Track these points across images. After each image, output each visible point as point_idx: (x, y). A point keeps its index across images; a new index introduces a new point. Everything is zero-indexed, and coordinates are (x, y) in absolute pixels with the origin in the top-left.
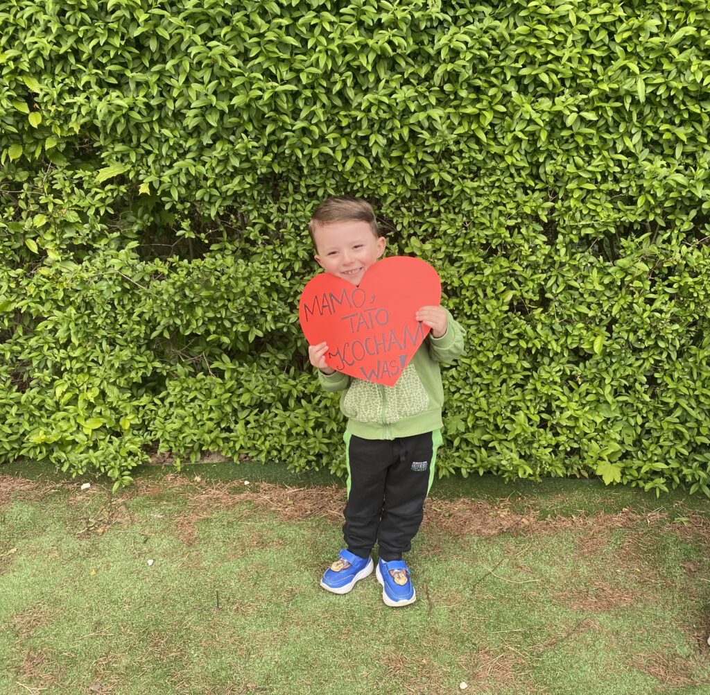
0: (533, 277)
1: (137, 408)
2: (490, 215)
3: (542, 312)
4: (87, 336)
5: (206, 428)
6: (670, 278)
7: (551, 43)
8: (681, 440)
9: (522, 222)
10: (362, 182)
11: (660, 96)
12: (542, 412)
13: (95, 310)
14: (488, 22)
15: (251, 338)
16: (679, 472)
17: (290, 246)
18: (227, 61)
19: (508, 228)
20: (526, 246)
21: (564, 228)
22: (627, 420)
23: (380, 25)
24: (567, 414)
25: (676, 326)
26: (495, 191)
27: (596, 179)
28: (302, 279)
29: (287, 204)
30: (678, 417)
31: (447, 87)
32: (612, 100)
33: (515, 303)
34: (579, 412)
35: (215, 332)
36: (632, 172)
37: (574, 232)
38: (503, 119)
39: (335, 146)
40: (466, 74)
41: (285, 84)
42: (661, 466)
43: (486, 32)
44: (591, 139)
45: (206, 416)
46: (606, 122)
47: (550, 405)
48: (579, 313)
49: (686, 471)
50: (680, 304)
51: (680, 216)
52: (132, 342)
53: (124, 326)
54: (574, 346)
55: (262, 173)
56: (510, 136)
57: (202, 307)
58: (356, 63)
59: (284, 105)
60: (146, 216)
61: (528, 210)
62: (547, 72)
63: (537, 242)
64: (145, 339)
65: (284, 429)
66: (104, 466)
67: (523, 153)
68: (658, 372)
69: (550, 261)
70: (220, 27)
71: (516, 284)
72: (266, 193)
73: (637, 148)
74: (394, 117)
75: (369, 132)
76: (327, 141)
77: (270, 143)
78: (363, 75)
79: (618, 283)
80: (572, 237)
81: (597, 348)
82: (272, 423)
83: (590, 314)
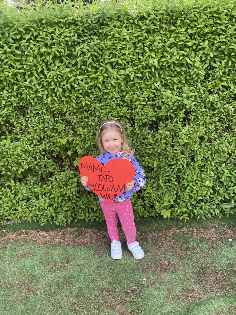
5: (6, 210)
7: (121, 48)
8: (192, 198)
9: (121, 119)
10: (56, 107)
11: (165, 66)
14: (96, 42)
15: (20, 172)
16: (193, 211)
17: (31, 134)
21: (137, 120)
22: (170, 193)
24: (146, 191)
25: (183, 156)
26: (108, 107)
27: (146, 100)
28: (38, 147)
29: (28, 118)
30: (189, 190)
31: (83, 67)
32: (147, 69)
34: (151, 191)
35: (4, 171)
36: (159, 96)
37: (141, 121)
38: (107, 79)
40: (90, 61)
41: (18, 69)
42: (185, 210)
43: (96, 45)
44: (142, 85)
45: (5, 205)
46: (147, 78)
48: (146, 153)
49: (195, 211)
50: (184, 146)
54: (146, 165)
55: (15, 106)
56: (109, 85)
58: (46, 60)
59: (20, 78)
61: (121, 114)
62: (121, 60)
63: (127, 126)
65: (37, 208)
67: (117, 92)
68: (180, 173)
69: (133, 133)
73: (160, 87)
74: (64, 80)
75: (54, 86)
76: (39, 92)
77: (17, 94)
78: (50, 64)
79: (159, 140)
80: (140, 123)
81: (155, 165)
82: (32, 206)
83: (150, 152)
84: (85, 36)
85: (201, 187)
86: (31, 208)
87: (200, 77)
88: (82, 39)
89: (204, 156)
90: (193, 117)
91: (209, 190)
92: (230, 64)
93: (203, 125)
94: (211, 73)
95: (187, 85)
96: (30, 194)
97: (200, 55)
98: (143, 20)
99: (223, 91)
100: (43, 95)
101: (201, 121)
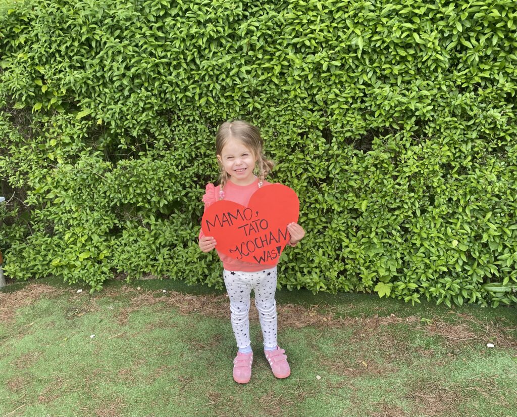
1: (109, 247)
4: (79, 205)
8: (429, 269)
12: (337, 250)
15: (162, 205)
20: (312, 145)
22: (390, 255)
27: (349, 102)
29: (175, 127)
30: (423, 253)
32: (349, 53)
33: (311, 181)
34: (356, 249)
35: (142, 201)
36: (371, 96)
37: (342, 135)
38: (288, 70)
41: (160, 59)
42: (413, 286)
43: (270, 19)
44: (342, 77)
45: (141, 252)
46: (350, 66)
48: (349, 186)
49: (432, 289)
51: (406, 122)
52: (102, 209)
53: (97, 199)
54: (351, 207)
55: (156, 110)
56: (290, 79)
57: (133, 187)
58: (198, 44)
59: (162, 70)
61: (309, 123)
62: (309, 40)
63: (320, 142)
64: (108, 207)
66: (88, 279)
67: (303, 89)
68: (408, 224)
71: (310, 169)
72: (164, 121)
73: (372, 80)
74: (223, 73)
76: (189, 89)
80: (340, 138)
81: (363, 208)
82: (178, 256)
83: (356, 186)
86: (177, 259)
87: (441, 64)
88: (250, 11)
92: (495, 41)
95: (420, 76)
96: (175, 238)
97: (440, 28)
100: (194, 93)
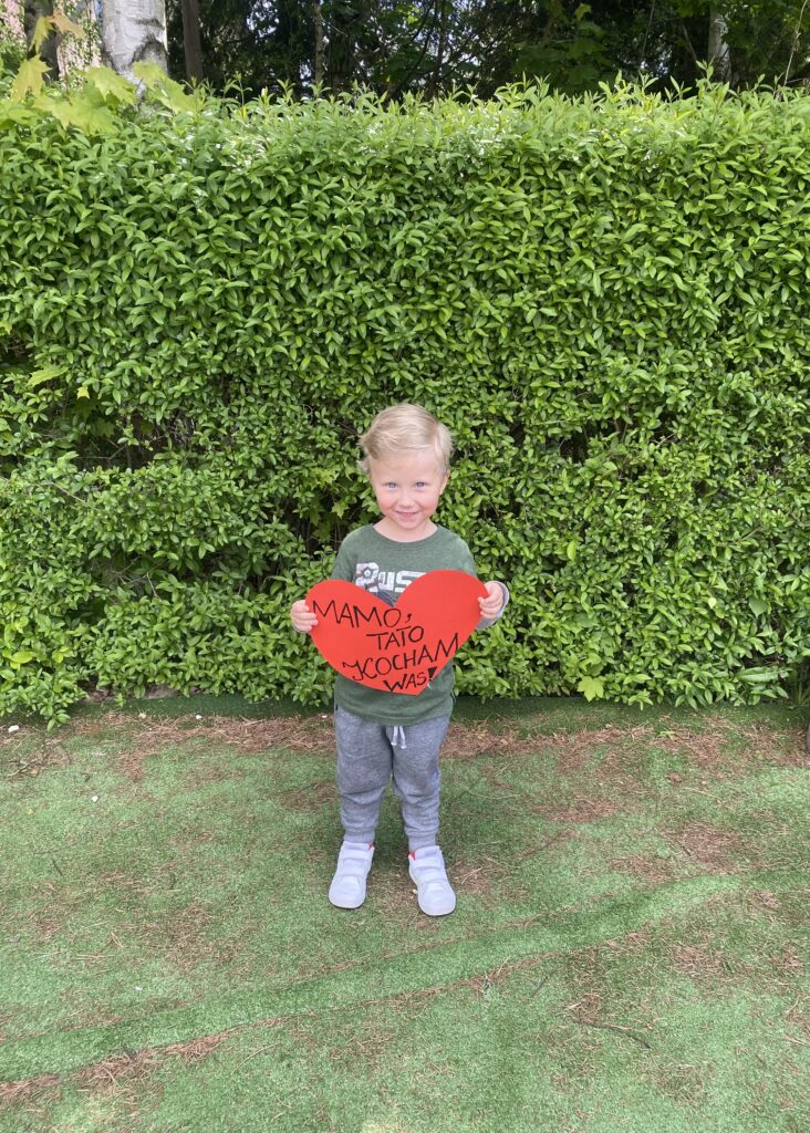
0: (503, 480)
1: (72, 639)
2: (454, 416)
3: (512, 517)
4: (16, 558)
5: (152, 657)
6: (640, 477)
7: (507, 238)
9: (488, 423)
10: (319, 382)
11: (618, 291)
12: (519, 626)
13: (25, 529)
14: (443, 218)
15: (202, 554)
16: (664, 683)
17: (244, 452)
18: (174, 257)
19: (474, 429)
20: (493, 448)
21: (531, 429)
22: (606, 630)
23: (332, 220)
24: (543, 624)
25: (649, 528)
26: (458, 390)
27: (560, 377)
28: (256, 488)
29: (239, 407)
30: (658, 625)
31: (404, 283)
32: (570, 297)
33: (485, 509)
35: (161, 549)
36: (596, 369)
37: (541, 433)
38: (463, 316)
39: (288, 345)
40: (423, 269)
41: (236, 280)
42: (643, 678)
43: (441, 228)
44: (553, 336)
45: (151, 645)
46: (567, 318)
47: (526, 618)
48: (550, 518)
50: (652, 504)
51: (647, 413)
52: (67, 563)
53: (58, 545)
54: (548, 553)
55: (212, 374)
56: (470, 333)
57: (147, 520)
58: (310, 258)
59: (235, 302)
60: (82, 425)
61: (492, 410)
62: (505, 268)
63: (505, 443)
64: (81, 559)
65: (240, 656)
66: (36, 704)
67: (485, 350)
69: (519, 463)
70: (165, 221)
71: (485, 489)
72: (215, 396)
74: (350, 313)
75: (324, 329)
76: (282, 339)
77: (220, 342)
78: (317, 271)
79: (588, 484)
80: (539, 437)
81: (571, 554)
82: (226, 650)
83: (562, 518)
84: (416, 202)
85: (692, 618)
86: (225, 655)
87: (707, 325)
89: (704, 534)
90: (681, 430)
91: (711, 628)
92: (785, 296)
93: (706, 451)
94: (736, 317)
95: (673, 342)
97: (711, 269)
98: (569, 169)
99: (763, 365)
100: (289, 347)
101: (702, 440)
